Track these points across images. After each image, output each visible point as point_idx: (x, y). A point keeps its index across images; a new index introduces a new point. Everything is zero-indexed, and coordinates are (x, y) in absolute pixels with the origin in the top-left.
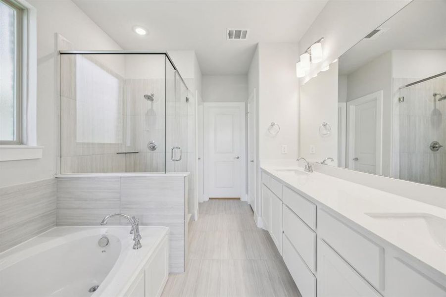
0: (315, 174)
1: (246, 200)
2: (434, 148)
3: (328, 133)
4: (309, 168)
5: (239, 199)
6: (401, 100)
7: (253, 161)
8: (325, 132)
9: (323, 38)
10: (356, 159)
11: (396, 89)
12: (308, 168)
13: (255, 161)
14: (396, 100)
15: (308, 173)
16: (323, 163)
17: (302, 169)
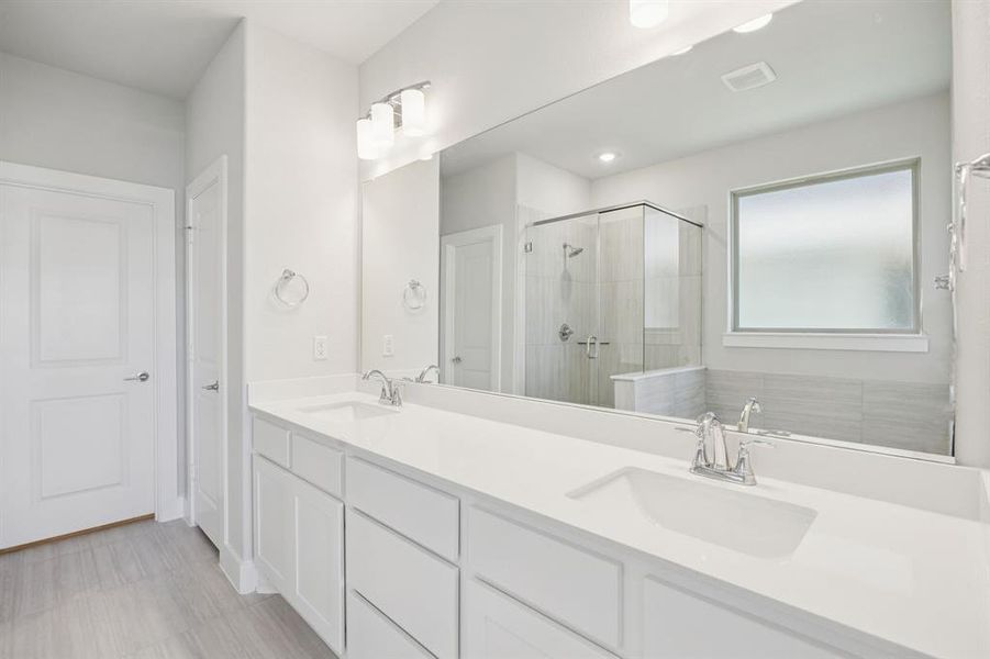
0: (408, 409)
1: (182, 516)
2: (564, 335)
3: (422, 305)
4: (392, 396)
5: (152, 517)
6: (529, 248)
7: (215, 387)
8: (415, 303)
9: (428, 83)
10: (458, 360)
11: (521, 227)
12: (388, 395)
13: (224, 387)
14: (522, 248)
15: (389, 407)
16: (420, 379)
17: (373, 399)
